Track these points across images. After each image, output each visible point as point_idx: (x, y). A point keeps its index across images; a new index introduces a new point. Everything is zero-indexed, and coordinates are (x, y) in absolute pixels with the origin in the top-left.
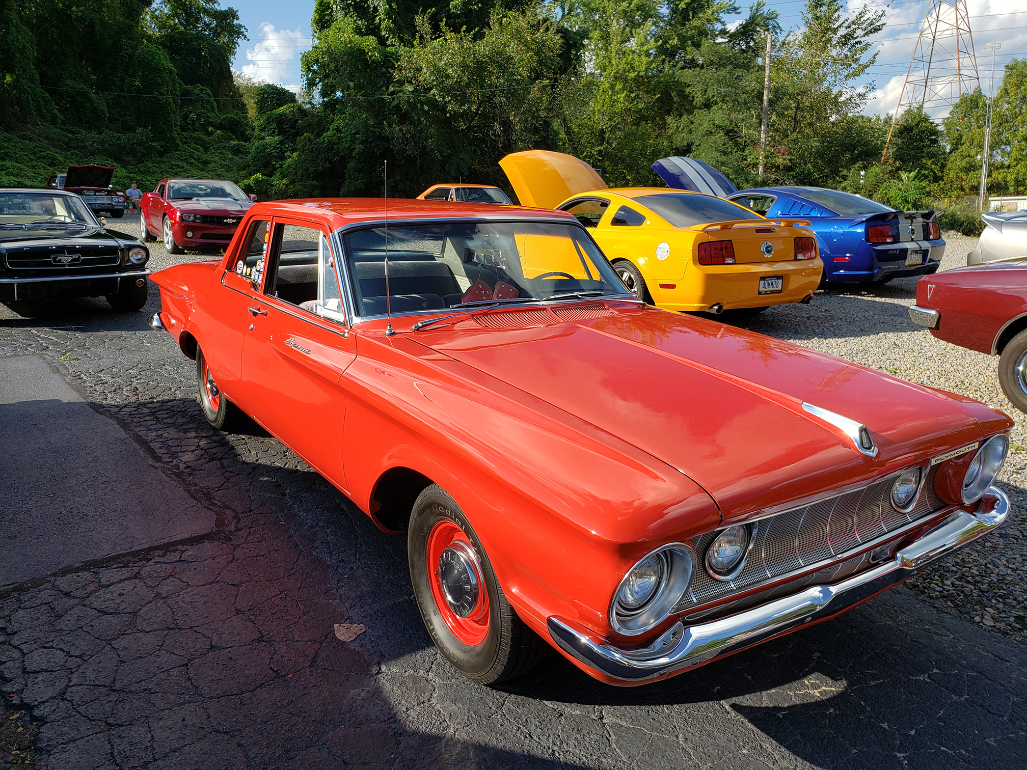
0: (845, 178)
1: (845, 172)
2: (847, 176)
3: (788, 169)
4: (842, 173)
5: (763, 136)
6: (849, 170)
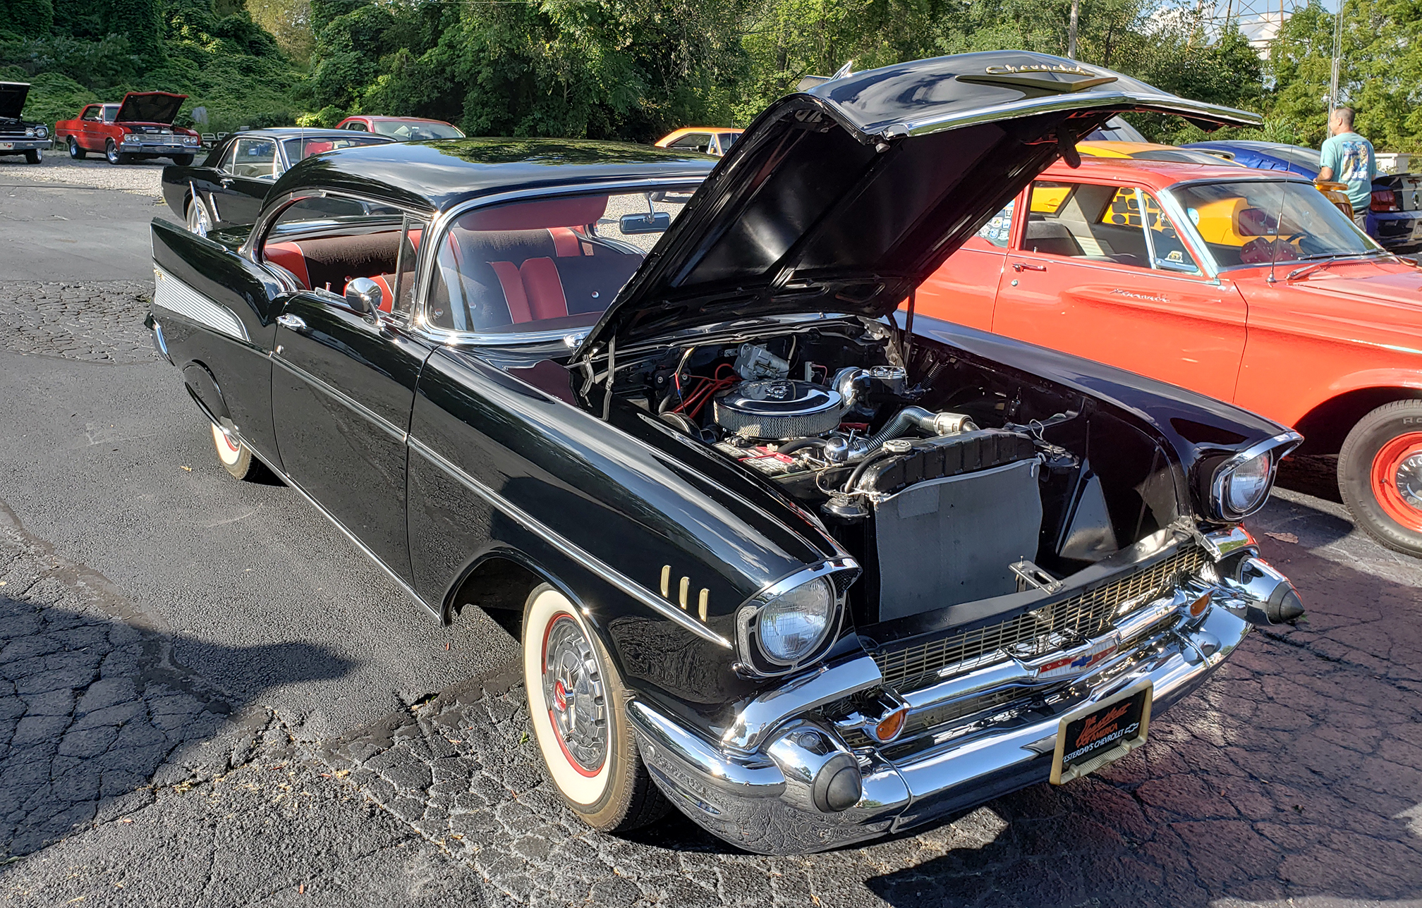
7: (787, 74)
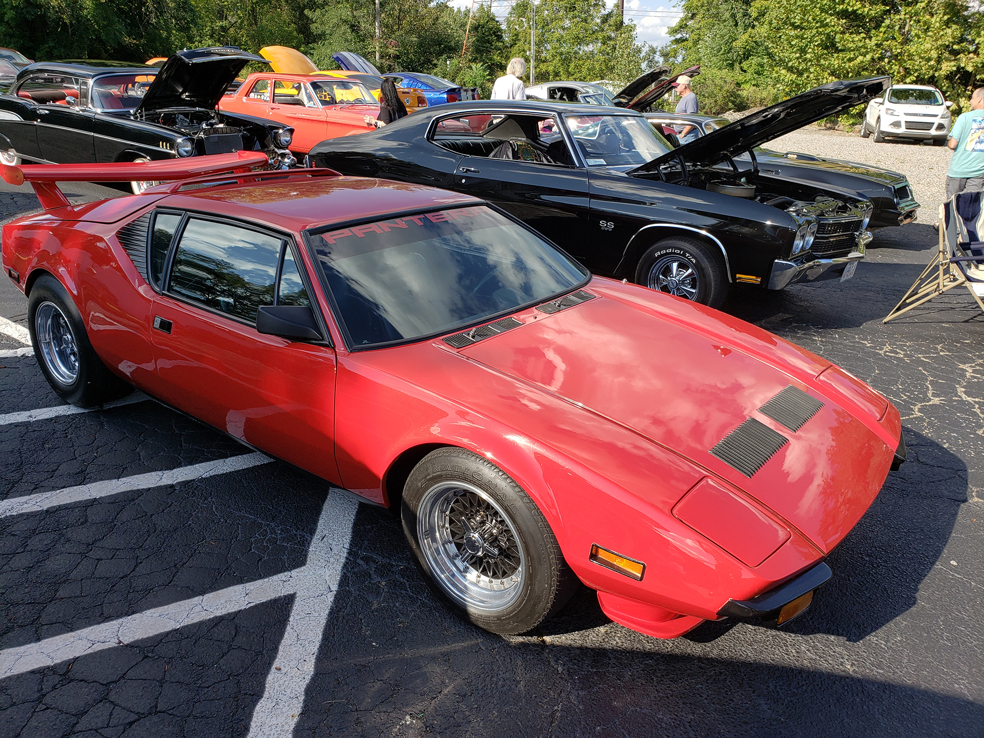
0: (435, 65)
1: (435, 62)
2: (437, 64)
3: (397, 57)
4: (433, 62)
5: (377, 31)
6: (438, 60)
7: (224, 23)
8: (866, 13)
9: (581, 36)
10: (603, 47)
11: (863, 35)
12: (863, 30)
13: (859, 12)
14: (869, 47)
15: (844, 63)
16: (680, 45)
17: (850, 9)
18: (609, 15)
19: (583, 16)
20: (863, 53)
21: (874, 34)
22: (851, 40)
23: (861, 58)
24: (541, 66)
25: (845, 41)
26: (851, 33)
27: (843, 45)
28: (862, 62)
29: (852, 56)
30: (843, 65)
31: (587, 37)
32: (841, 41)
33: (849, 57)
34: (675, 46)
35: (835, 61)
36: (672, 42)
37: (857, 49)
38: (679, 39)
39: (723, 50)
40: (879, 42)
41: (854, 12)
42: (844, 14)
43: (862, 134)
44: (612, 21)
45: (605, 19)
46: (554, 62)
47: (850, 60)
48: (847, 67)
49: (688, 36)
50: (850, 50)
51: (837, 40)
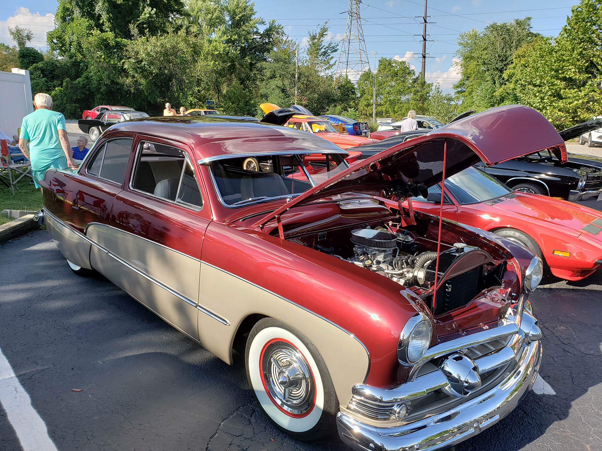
4: (326, 109)
5: (296, 92)
8: (577, 78)
9: (401, 90)
10: (414, 96)
11: (576, 90)
12: (576, 87)
13: (574, 78)
14: (581, 96)
15: (567, 105)
16: (461, 94)
17: (568, 77)
18: (417, 78)
19: (402, 79)
20: (577, 99)
21: (583, 90)
22: (570, 92)
23: (576, 102)
24: (378, 108)
25: (566, 93)
26: (569, 89)
27: (565, 95)
28: (577, 104)
29: (571, 101)
30: (566, 106)
31: (405, 91)
32: (564, 93)
33: (569, 101)
34: (458, 95)
35: (561, 104)
36: (456, 93)
37: (574, 97)
38: (460, 91)
39: (488, 97)
40: (586, 94)
41: (570, 78)
42: (564, 79)
43: (580, 143)
44: (419, 81)
45: (415, 81)
46: (386, 105)
47: (570, 103)
48: (568, 107)
49: (465, 89)
50: (569, 98)
51: (561, 93)
